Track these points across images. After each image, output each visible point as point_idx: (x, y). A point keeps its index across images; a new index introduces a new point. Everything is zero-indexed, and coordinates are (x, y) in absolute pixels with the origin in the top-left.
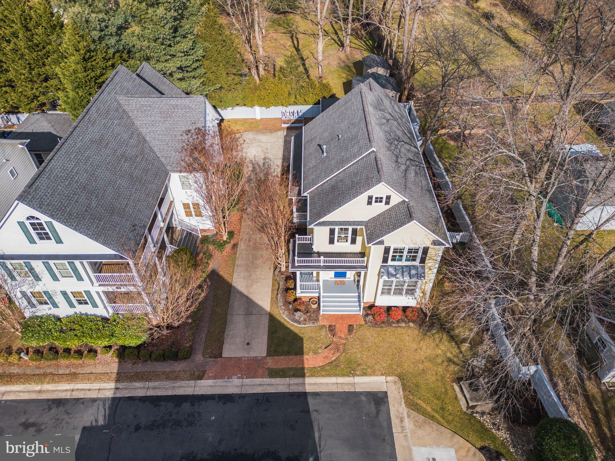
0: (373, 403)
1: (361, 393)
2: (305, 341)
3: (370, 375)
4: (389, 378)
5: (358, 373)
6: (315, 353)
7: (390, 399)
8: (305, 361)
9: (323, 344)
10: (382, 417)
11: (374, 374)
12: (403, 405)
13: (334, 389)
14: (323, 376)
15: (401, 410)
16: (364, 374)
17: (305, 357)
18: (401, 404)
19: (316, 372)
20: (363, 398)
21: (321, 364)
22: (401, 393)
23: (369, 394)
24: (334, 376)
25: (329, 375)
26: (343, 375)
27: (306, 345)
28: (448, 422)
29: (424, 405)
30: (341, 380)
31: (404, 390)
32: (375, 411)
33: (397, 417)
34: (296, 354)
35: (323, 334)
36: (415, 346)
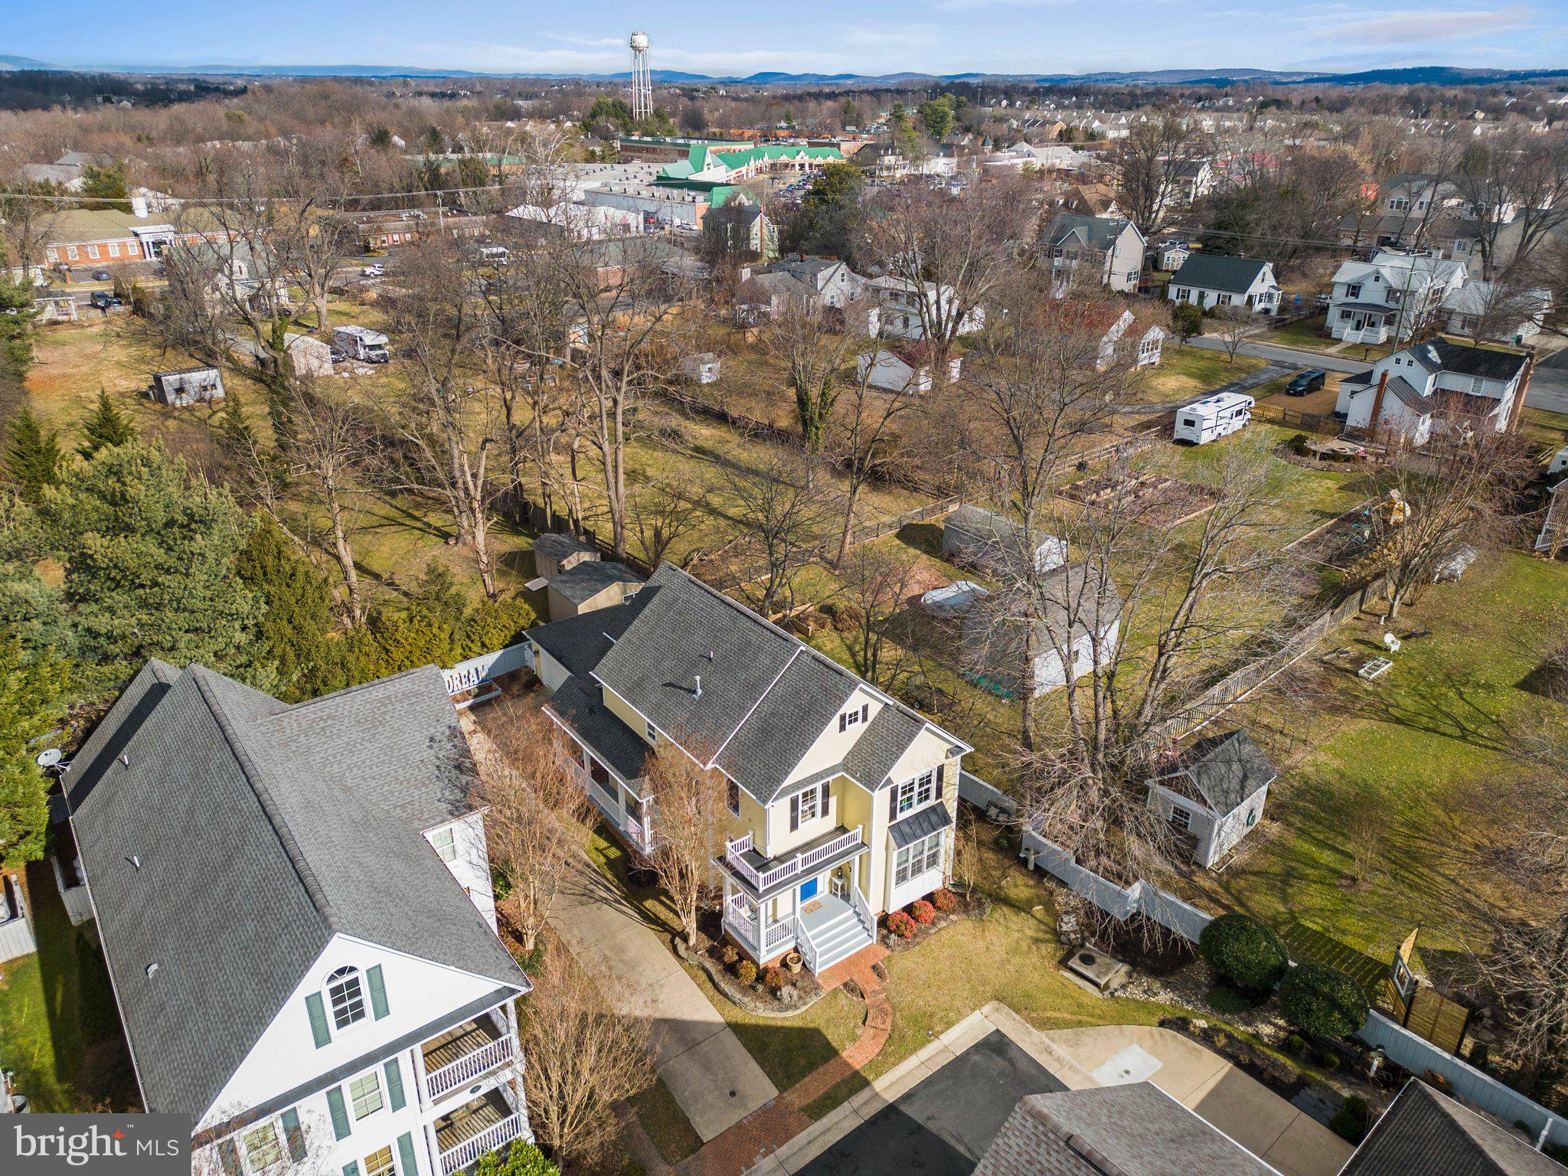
0: (994, 1056)
1: (967, 1053)
2: (824, 1031)
3: (957, 1021)
4: (987, 1009)
5: (938, 1028)
6: (854, 1040)
7: (1012, 1036)
8: (850, 1061)
9: (855, 1017)
10: (1022, 1065)
11: (961, 1016)
12: (1034, 1031)
13: (925, 1073)
14: (894, 1065)
15: (1036, 1040)
16: (949, 1025)
17: (844, 1054)
18: (1030, 1033)
19: (881, 1065)
20: (976, 1058)
21: (877, 1051)
22: (1018, 1017)
23: (979, 1047)
24: (911, 1054)
25: (902, 1058)
26: (922, 1045)
27: (832, 1036)
28: (1100, 1017)
29: (1057, 1015)
30: (924, 1054)
31: (1017, 1011)
32: (1006, 1064)
33: (1040, 1052)
34: (825, 1060)
35: (844, 1002)
36: (981, 944)
